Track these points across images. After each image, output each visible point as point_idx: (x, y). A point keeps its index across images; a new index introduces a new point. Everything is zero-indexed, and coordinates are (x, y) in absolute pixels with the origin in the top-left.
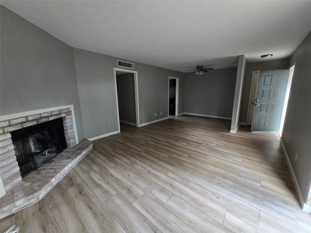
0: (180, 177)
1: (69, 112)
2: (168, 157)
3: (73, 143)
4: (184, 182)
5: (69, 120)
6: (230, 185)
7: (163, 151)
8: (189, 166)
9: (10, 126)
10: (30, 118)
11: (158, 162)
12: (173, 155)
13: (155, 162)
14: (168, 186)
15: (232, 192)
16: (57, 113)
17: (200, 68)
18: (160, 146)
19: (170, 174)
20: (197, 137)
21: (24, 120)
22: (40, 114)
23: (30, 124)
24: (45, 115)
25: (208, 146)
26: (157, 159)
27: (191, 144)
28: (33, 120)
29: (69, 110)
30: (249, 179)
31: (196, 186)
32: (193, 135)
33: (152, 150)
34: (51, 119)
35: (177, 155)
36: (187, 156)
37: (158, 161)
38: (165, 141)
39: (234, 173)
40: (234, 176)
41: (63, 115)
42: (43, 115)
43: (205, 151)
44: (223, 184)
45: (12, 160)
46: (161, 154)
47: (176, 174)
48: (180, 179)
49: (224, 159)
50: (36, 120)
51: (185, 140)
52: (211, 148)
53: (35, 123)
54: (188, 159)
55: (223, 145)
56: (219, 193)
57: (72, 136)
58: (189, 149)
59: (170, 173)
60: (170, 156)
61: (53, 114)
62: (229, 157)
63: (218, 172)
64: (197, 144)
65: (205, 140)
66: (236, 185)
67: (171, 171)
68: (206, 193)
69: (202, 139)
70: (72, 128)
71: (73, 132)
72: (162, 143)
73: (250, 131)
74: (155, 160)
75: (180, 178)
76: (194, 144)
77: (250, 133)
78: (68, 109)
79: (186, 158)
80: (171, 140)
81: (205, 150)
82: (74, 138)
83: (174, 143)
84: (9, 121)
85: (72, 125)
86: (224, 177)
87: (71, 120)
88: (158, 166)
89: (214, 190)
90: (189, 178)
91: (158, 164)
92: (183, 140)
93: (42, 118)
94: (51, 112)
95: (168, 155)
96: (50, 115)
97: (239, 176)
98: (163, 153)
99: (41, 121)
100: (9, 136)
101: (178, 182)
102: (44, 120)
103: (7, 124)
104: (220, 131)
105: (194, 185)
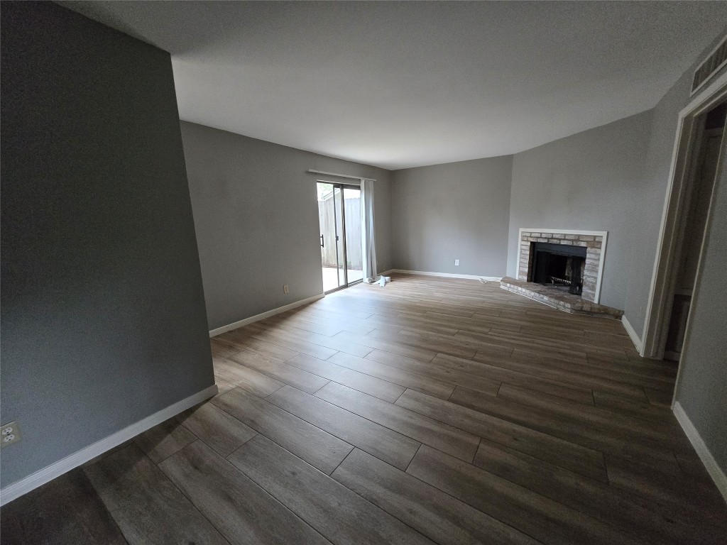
1: (595, 243)
3: (587, 295)
5: (593, 256)
9: (531, 237)
10: (544, 236)
16: (572, 238)
21: (538, 235)
22: (553, 234)
23: (542, 241)
24: (557, 236)
28: (546, 238)
29: (597, 240)
34: (563, 243)
41: (583, 244)
42: (554, 236)
45: (525, 261)
50: (548, 238)
53: (546, 241)
57: (591, 284)
61: (567, 237)
70: (595, 269)
71: (595, 278)
78: (595, 237)
82: (593, 288)
84: (531, 233)
85: (597, 266)
87: (596, 258)
93: (552, 238)
94: (565, 235)
96: (563, 238)
99: (551, 241)
100: (529, 244)
102: (555, 241)
103: (530, 235)
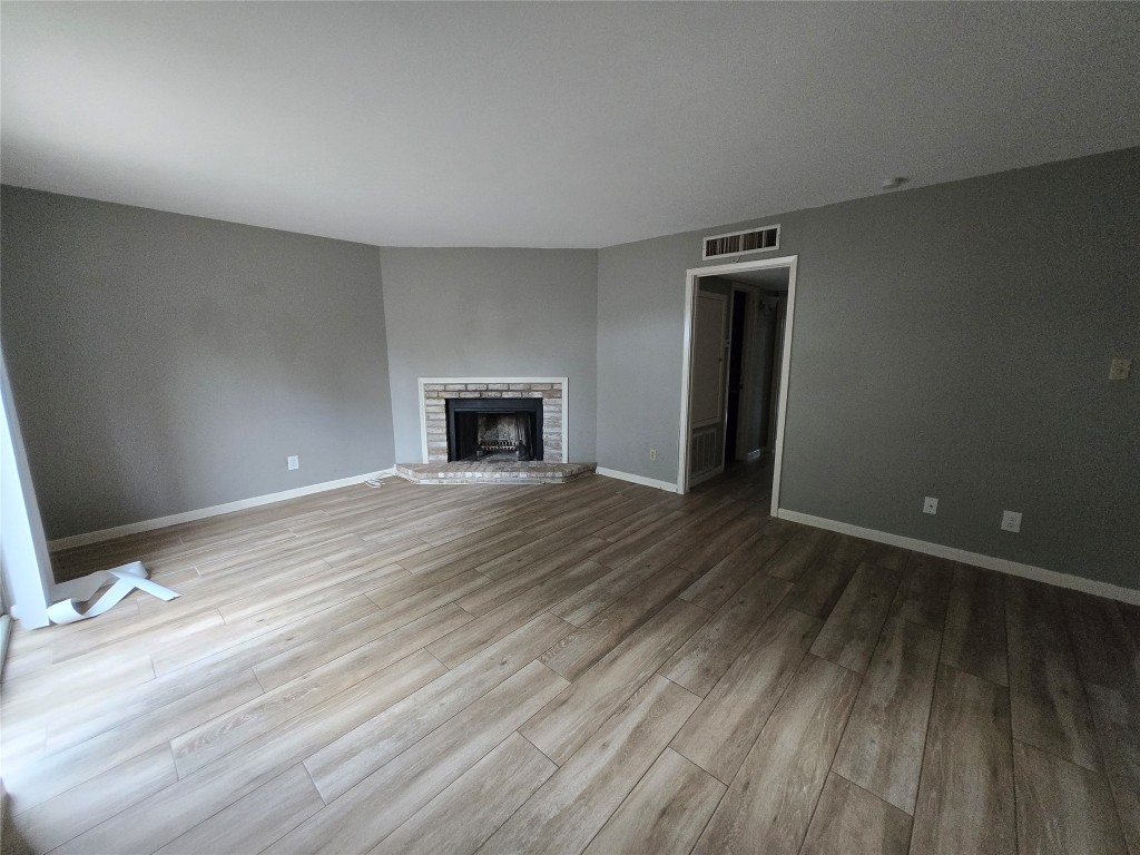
1: (554, 392)
3: (551, 457)
5: (552, 408)
6: (262, 661)
9: (445, 391)
10: (471, 388)
15: (242, 653)
16: (521, 388)
21: (463, 387)
22: (488, 384)
23: (469, 395)
24: (496, 387)
28: (476, 391)
29: (555, 388)
30: (225, 728)
34: (508, 395)
39: (286, 700)
40: (276, 691)
41: (537, 395)
42: (491, 387)
44: (281, 646)
45: (440, 431)
50: (480, 391)
53: (476, 395)
54: (445, 606)
56: (269, 628)
57: (554, 443)
61: (512, 388)
63: (329, 656)
66: (248, 675)
68: (288, 608)
70: (556, 423)
71: (559, 434)
78: (552, 385)
81: (499, 673)
82: (558, 447)
84: (445, 385)
85: (560, 419)
86: (295, 661)
87: (557, 409)
89: (280, 623)
93: (487, 390)
94: (508, 384)
96: (506, 388)
97: (261, 707)
99: (485, 395)
100: (444, 402)
102: (493, 395)
103: (442, 388)
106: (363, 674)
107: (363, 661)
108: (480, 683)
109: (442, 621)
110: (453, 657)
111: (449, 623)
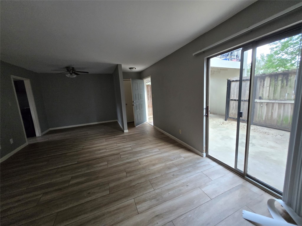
0: (151, 199)
2: (108, 192)
4: (160, 201)
7: (89, 191)
8: (140, 182)
11: (106, 211)
12: (112, 185)
13: (104, 215)
14: (158, 221)
17: (71, 69)
18: (76, 188)
19: (141, 207)
20: (105, 149)
25: (127, 152)
26: (99, 207)
27: (110, 159)
31: (170, 192)
32: (100, 150)
33: (71, 206)
35: (113, 181)
36: (125, 174)
37: (104, 210)
38: (72, 178)
39: (168, 160)
43: (131, 158)
44: (175, 173)
46: (93, 197)
47: (145, 201)
48: (154, 202)
49: (150, 155)
51: (98, 160)
52: (131, 152)
54: (130, 176)
55: (134, 145)
56: (183, 182)
58: (116, 166)
59: (138, 207)
60: (111, 189)
62: (150, 152)
63: (161, 168)
64: (116, 156)
65: (117, 148)
67: (136, 204)
68: (180, 190)
69: (112, 148)
72: (71, 183)
73: (134, 127)
74: (97, 213)
75: (153, 200)
76: (113, 157)
77: (135, 128)
79: (127, 177)
80: (80, 170)
81: (129, 157)
83: (89, 171)
86: (169, 168)
88: (115, 214)
89: (179, 183)
90: (157, 191)
91: (110, 212)
92: (95, 160)
95: (105, 190)
97: (172, 160)
98: (94, 193)
101: (157, 205)
104: (116, 135)
105: (168, 194)
106: (154, 162)
107: (154, 165)
108: (133, 156)
109: (134, 171)
110: (136, 161)
111: (132, 170)
